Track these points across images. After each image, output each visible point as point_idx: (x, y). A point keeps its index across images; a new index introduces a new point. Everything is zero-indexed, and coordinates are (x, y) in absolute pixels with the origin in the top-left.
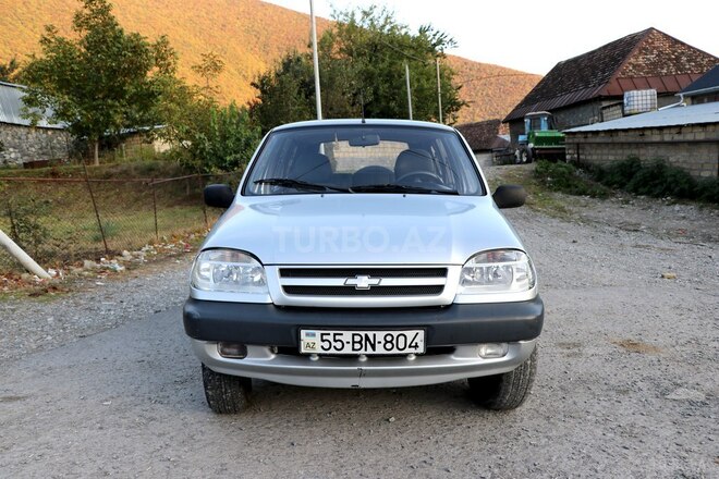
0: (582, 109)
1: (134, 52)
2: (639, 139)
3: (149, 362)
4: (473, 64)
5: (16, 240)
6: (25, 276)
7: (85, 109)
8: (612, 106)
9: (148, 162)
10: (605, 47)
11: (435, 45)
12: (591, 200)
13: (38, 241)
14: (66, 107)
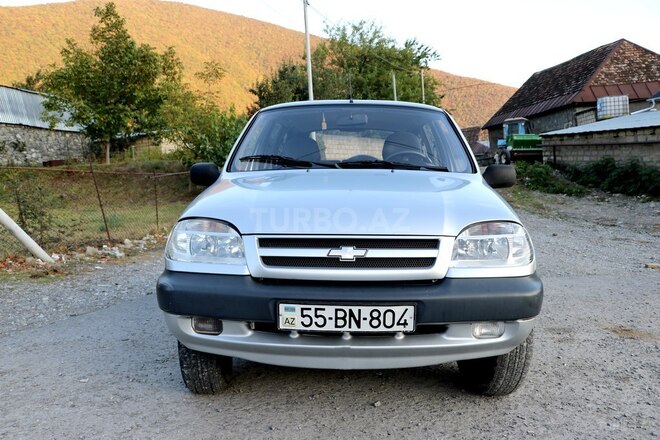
0: (557, 115)
1: (144, 61)
2: (613, 141)
3: (133, 341)
4: (455, 77)
5: (23, 226)
6: (29, 259)
7: (99, 113)
8: (586, 112)
9: (155, 161)
10: (578, 58)
11: (419, 58)
12: (568, 198)
13: (44, 228)
14: (82, 110)
